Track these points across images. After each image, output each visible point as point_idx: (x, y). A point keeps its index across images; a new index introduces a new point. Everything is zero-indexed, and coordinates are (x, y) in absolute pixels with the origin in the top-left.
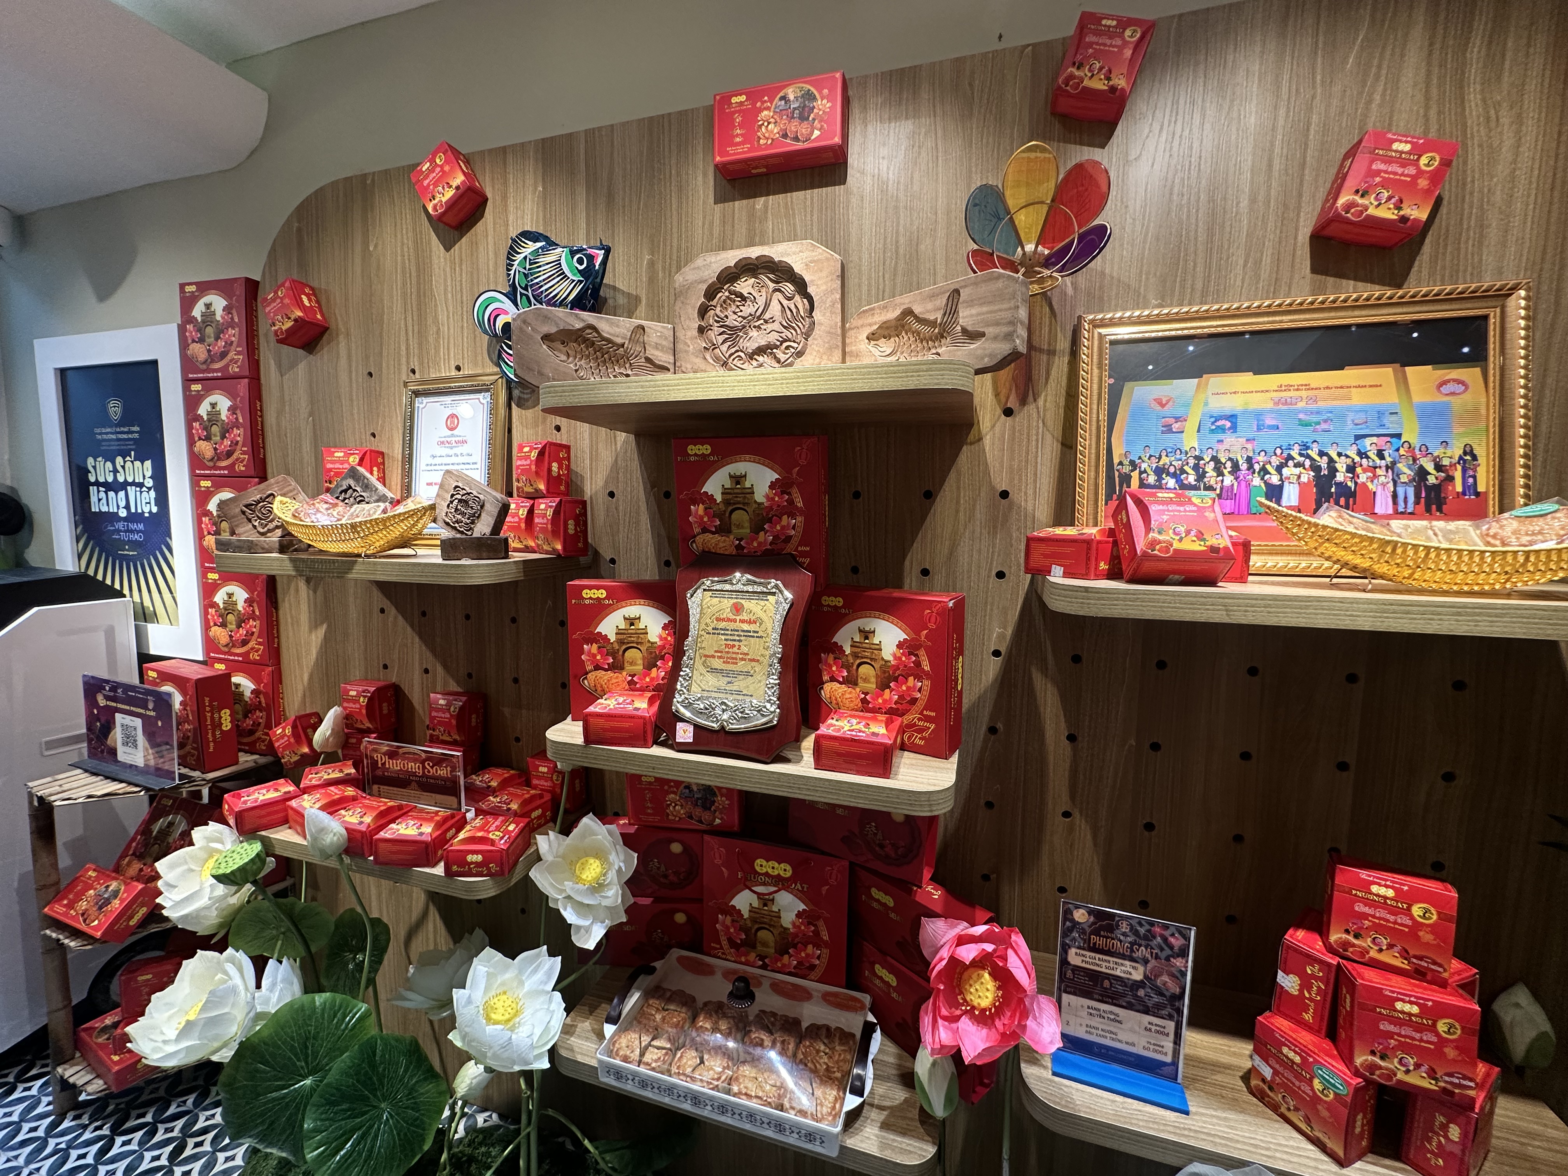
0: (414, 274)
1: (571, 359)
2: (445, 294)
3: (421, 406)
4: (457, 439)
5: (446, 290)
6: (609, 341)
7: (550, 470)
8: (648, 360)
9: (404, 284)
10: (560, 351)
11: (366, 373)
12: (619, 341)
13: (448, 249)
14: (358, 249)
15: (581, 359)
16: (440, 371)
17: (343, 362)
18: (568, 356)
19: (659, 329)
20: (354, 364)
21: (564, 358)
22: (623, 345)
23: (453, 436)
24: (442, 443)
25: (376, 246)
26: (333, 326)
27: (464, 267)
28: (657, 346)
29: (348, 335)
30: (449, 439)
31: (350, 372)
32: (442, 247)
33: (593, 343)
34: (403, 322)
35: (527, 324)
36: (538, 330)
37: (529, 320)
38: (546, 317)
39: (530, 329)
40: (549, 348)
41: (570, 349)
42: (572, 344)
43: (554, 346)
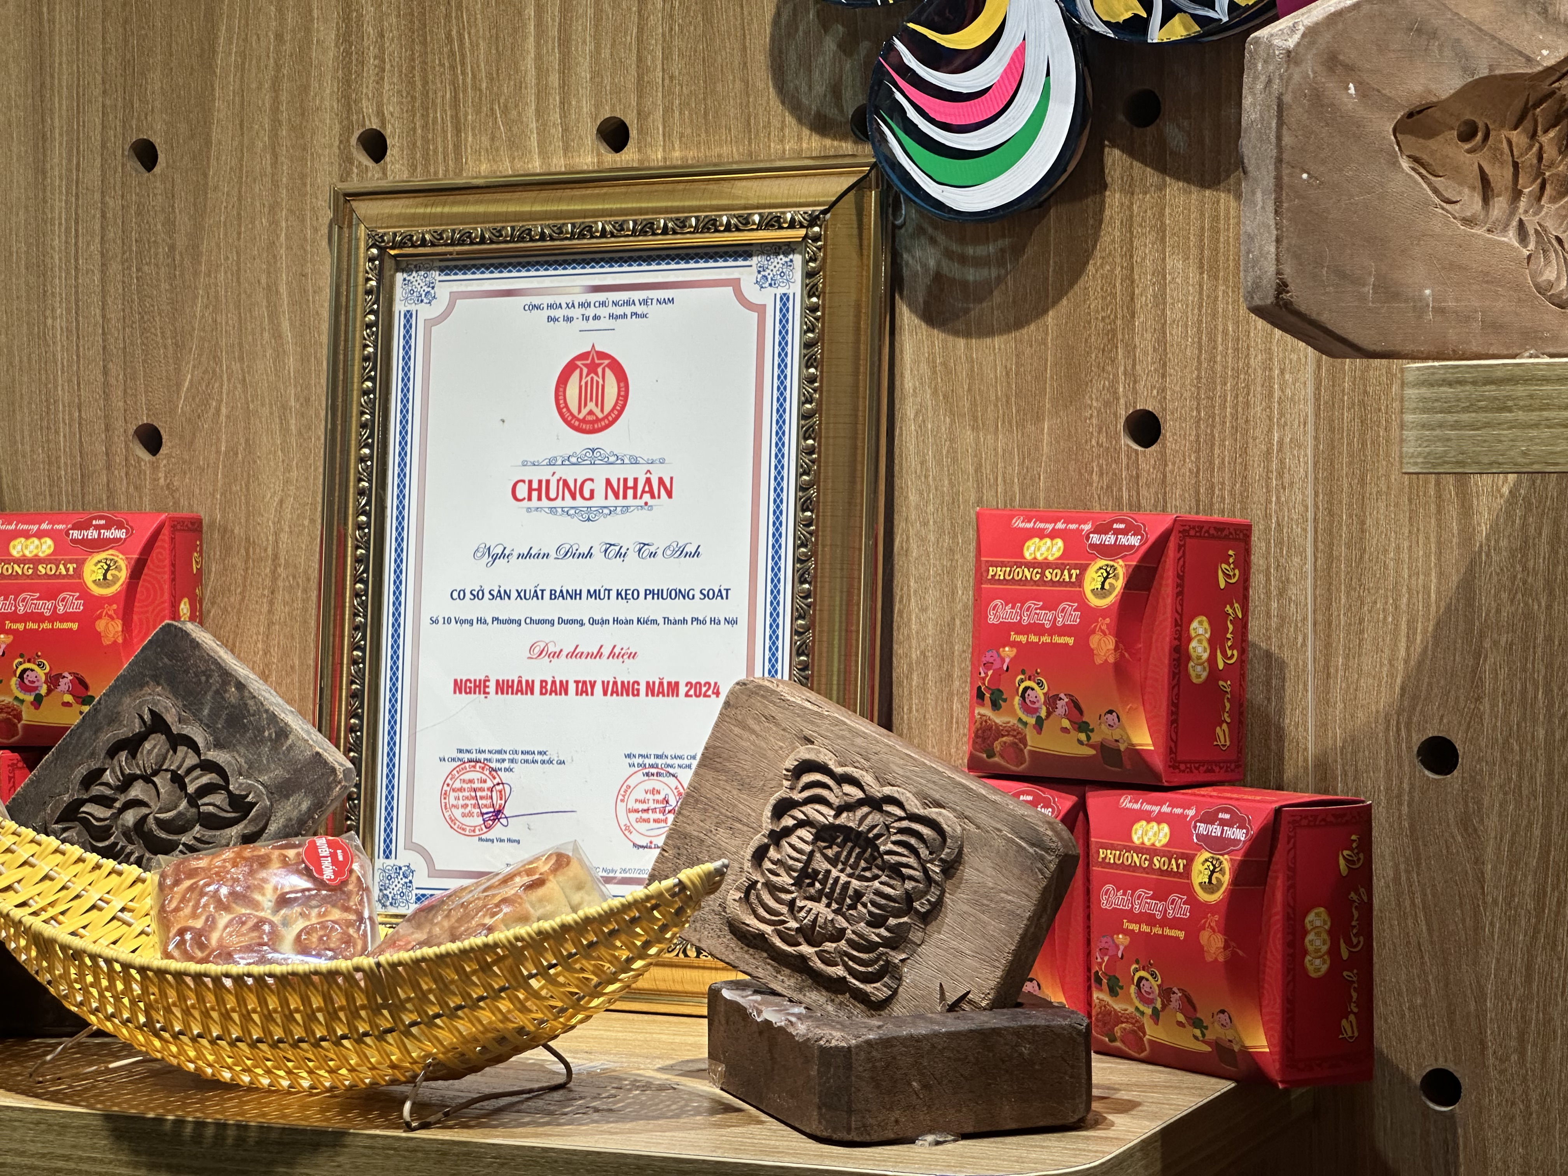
1: (1500, 205)
3: (425, 312)
4: (616, 473)
7: (1180, 657)
10: (1456, 173)
11: (121, 146)
15: (1534, 199)
16: (515, 144)
18: (1487, 192)
20: (61, 104)
21: (1473, 204)
23: (594, 456)
24: (540, 490)
30: (573, 474)
35: (1339, 70)
36: (1386, 92)
37: (1349, 55)
38: (1419, 31)
39: (1352, 91)
40: (1416, 166)
41: (1495, 158)
42: (1505, 133)
43: (1432, 153)
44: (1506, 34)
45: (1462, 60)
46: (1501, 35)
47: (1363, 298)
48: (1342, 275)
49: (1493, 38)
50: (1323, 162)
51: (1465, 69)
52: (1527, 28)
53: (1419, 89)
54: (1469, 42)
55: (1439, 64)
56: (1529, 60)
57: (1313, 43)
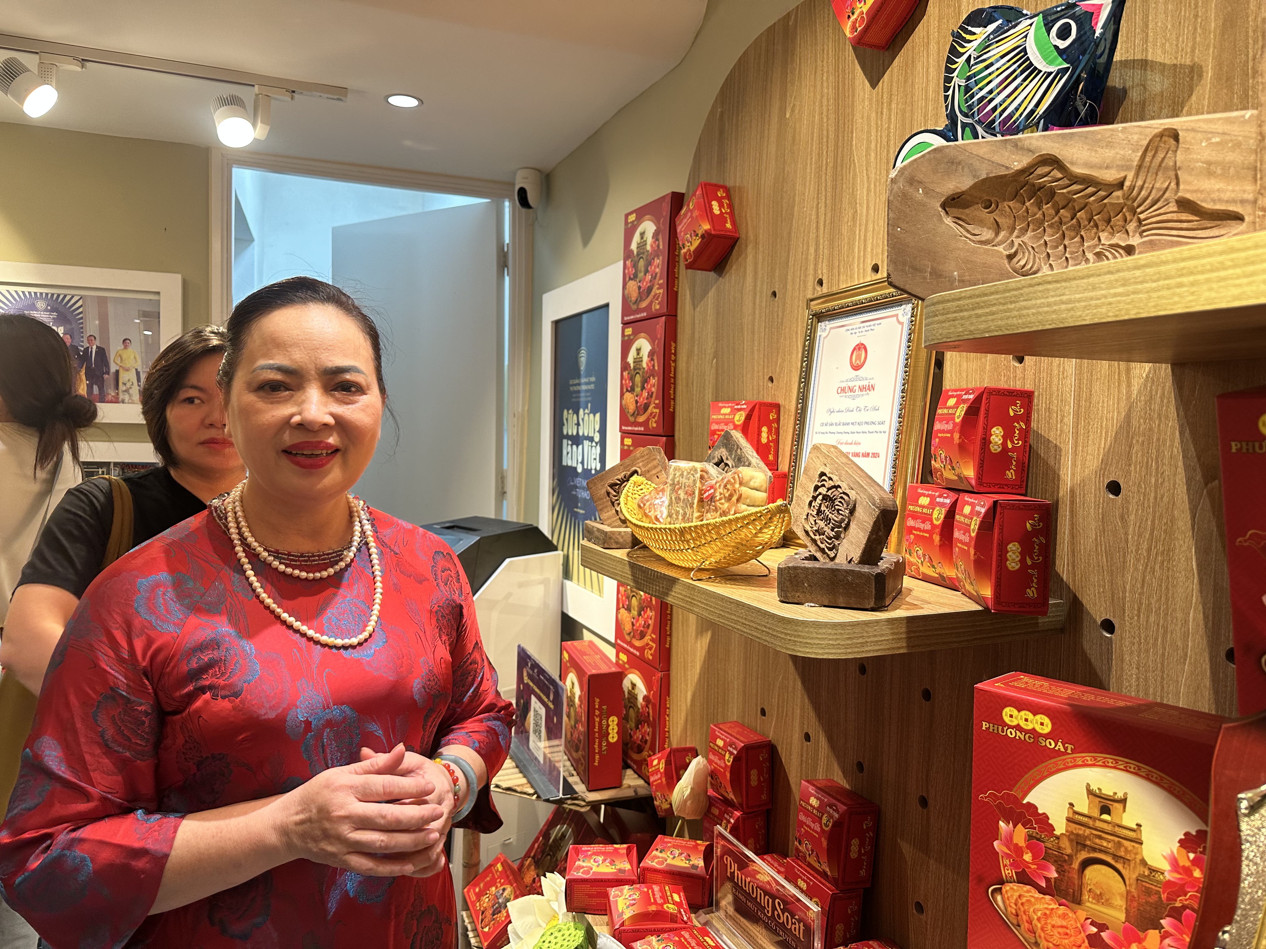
0: (832, 136)
1: (1002, 234)
2: (868, 154)
3: (824, 334)
4: (862, 383)
5: (868, 148)
6: (1087, 181)
7: (986, 441)
8: (1185, 205)
10: (981, 223)
11: (770, 293)
13: (874, 84)
15: (1024, 231)
16: (852, 277)
17: (749, 279)
18: (997, 228)
19: (1219, 127)
20: (759, 283)
21: (987, 234)
22: (1120, 185)
23: (857, 378)
24: (843, 390)
26: (742, 235)
27: (894, 106)
28: (1209, 170)
29: (756, 243)
30: (851, 384)
32: (867, 84)
33: (1052, 193)
34: (814, 212)
35: (915, 184)
36: (937, 190)
37: (920, 176)
38: (952, 163)
39: (921, 191)
40: (957, 221)
41: (1002, 214)
42: (1005, 204)
43: (967, 215)
44: (996, 158)
45: (974, 172)
46: (993, 159)
47: (925, 278)
48: (914, 268)
49: (989, 161)
50: (907, 223)
51: (974, 176)
52: (1007, 154)
53: (952, 187)
54: (977, 164)
55: (963, 176)
56: (1007, 168)
57: (903, 174)
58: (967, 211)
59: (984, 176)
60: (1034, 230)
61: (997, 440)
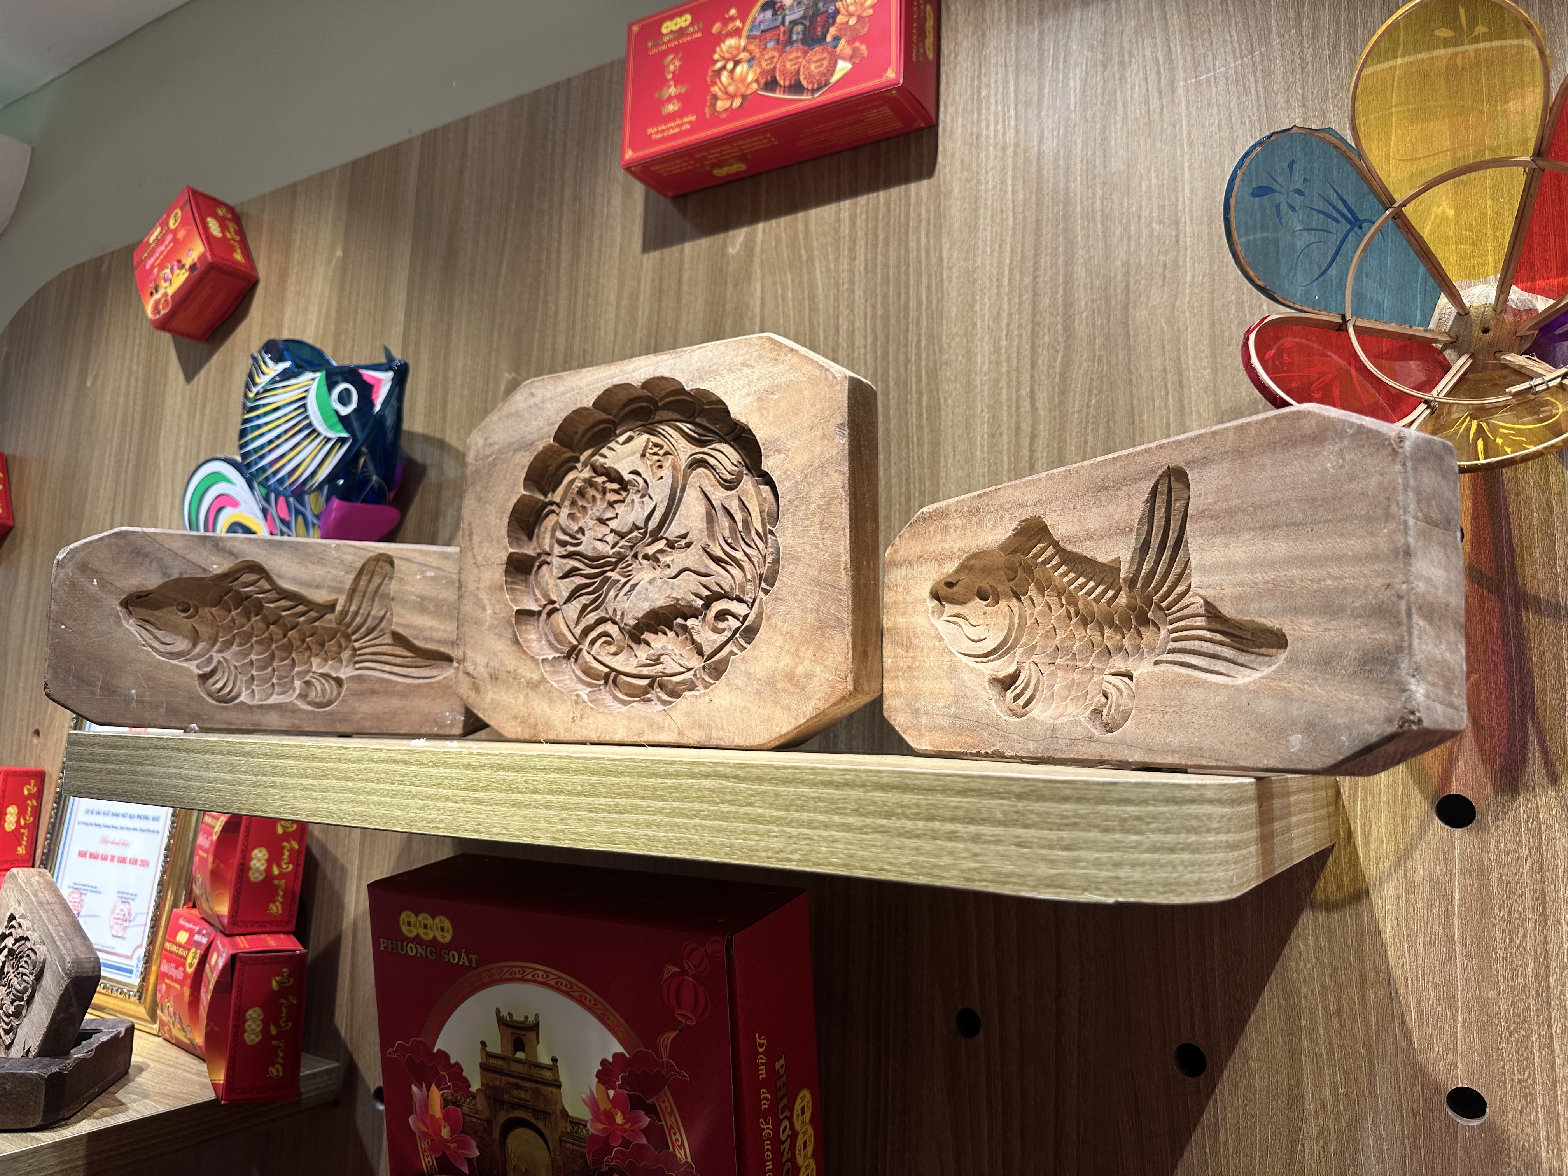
0: (137, 426)
1: (200, 646)
6: (297, 599)
7: (244, 867)
8: (399, 639)
9: (121, 446)
10: (175, 629)
12: (321, 596)
13: (189, 378)
14: (73, 384)
15: (228, 644)
17: (21, 587)
18: (195, 639)
19: (433, 561)
20: (33, 595)
21: (182, 644)
22: (331, 607)
25: (95, 380)
26: (19, 524)
27: (207, 411)
28: (423, 605)
29: (35, 539)
31: (27, 609)
32: (181, 376)
33: (259, 607)
35: (88, 572)
36: (117, 584)
37: (95, 564)
38: (138, 553)
39: (95, 583)
40: (143, 624)
41: (202, 622)
42: (207, 609)
43: (158, 618)
44: (192, 556)
45: (164, 569)
46: (189, 557)
47: (93, 693)
48: (81, 680)
49: (184, 558)
50: (75, 620)
51: (164, 574)
52: (205, 553)
53: (136, 583)
54: (168, 560)
55: (149, 571)
56: (205, 570)
57: (73, 557)
58: (158, 613)
59: (176, 576)
60: (240, 645)
61: (258, 865)
